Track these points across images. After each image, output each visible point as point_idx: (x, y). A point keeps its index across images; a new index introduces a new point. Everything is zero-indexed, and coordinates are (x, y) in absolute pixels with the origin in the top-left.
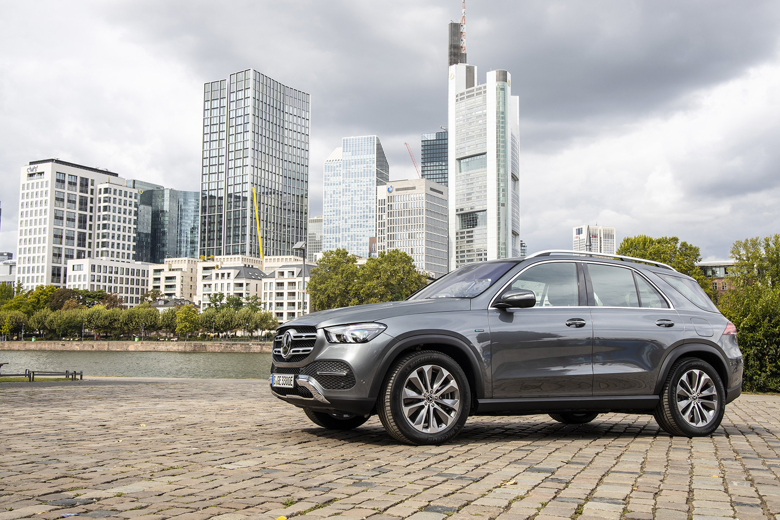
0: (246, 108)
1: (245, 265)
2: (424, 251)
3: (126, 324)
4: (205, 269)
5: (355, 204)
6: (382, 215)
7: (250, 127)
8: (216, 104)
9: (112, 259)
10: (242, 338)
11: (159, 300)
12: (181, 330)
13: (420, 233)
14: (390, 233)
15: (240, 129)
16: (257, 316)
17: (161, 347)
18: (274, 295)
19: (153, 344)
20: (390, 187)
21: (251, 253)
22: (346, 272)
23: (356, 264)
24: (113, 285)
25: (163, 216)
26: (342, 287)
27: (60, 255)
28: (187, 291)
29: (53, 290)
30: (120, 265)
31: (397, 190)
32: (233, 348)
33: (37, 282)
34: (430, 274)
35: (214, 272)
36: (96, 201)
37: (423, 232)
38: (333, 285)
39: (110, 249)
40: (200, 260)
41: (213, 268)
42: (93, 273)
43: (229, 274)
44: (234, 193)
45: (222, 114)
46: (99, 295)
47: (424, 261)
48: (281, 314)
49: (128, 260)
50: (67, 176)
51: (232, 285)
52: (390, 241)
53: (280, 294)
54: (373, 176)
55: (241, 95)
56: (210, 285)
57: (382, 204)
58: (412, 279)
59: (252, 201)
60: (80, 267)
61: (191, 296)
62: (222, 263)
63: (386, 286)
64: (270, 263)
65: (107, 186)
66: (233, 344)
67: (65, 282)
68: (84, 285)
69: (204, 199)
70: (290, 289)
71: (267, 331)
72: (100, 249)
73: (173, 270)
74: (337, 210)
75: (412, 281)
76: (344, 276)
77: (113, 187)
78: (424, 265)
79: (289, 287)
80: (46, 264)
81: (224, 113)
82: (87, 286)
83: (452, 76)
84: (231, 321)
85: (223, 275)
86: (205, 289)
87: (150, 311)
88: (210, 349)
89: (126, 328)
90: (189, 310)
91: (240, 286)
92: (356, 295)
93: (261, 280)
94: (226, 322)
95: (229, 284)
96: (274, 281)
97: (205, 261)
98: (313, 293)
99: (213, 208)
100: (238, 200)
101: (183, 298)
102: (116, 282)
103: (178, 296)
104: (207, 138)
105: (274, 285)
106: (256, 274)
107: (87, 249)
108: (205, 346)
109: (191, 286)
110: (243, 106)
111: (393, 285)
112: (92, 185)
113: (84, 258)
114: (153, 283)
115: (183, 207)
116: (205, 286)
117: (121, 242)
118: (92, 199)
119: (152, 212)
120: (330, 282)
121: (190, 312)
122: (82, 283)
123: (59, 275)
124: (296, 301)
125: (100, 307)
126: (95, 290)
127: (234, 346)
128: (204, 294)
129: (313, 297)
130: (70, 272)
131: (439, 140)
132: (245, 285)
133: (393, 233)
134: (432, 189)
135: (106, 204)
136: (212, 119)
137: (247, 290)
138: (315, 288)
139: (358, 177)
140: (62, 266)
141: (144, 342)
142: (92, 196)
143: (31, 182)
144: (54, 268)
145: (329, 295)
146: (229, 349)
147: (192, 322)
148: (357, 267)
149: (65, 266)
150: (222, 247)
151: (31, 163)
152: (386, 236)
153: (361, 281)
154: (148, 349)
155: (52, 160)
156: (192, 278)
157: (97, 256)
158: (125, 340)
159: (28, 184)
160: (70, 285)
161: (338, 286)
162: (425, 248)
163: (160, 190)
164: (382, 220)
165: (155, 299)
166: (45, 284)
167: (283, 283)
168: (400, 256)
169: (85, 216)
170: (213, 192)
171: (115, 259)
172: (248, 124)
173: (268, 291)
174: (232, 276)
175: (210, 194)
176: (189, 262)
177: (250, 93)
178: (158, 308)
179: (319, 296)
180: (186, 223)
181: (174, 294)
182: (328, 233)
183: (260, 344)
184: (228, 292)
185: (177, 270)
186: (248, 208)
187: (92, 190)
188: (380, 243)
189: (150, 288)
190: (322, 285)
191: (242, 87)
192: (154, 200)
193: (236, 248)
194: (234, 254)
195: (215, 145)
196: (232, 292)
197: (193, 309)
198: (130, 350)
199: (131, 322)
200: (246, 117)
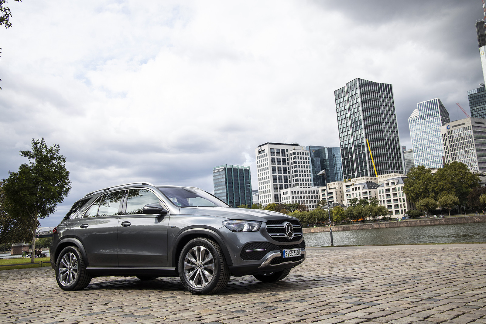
0: (357, 99)
1: (367, 182)
2: (476, 160)
3: (309, 219)
4: (347, 186)
5: (431, 139)
6: (445, 143)
7: (360, 108)
8: (341, 100)
9: (301, 187)
10: (370, 221)
11: (326, 205)
12: (336, 219)
13: (472, 149)
14: (452, 152)
15: (356, 110)
16: (375, 209)
17: (326, 229)
18: (385, 196)
19: (322, 228)
20: (448, 126)
21: (371, 175)
22: (425, 179)
23: (431, 173)
24: (303, 200)
25: (326, 161)
26: (423, 187)
27: (277, 188)
28: (339, 199)
29: (275, 206)
30: (305, 190)
31: (453, 127)
32: (364, 227)
33: (268, 202)
34: (483, 173)
35: (351, 187)
36: (290, 159)
37: (474, 149)
38: (418, 187)
39: (299, 182)
40: (343, 182)
41: (351, 185)
42: (293, 195)
43: (359, 188)
44: (357, 144)
45: (345, 105)
46: (296, 206)
47: (478, 165)
48: (391, 206)
49: (309, 187)
50: (275, 150)
51: (361, 194)
52: (453, 157)
53: (388, 195)
54: (439, 121)
55: (353, 93)
56: (350, 195)
57: (445, 136)
58: (468, 178)
59: (367, 147)
60: (286, 193)
61: (342, 201)
62: (355, 182)
63: (450, 184)
64: (382, 179)
65: (294, 151)
66: (363, 225)
67: (281, 201)
68: (290, 201)
69: (342, 150)
70: (394, 192)
71: (383, 216)
72: (295, 183)
73: (331, 189)
74: (420, 144)
75: (468, 179)
76: (424, 181)
77: (297, 151)
78: (478, 168)
79: (393, 191)
80: (272, 193)
81: (346, 104)
82: (291, 202)
83: (483, 54)
84: (362, 213)
85: (356, 188)
86: (348, 197)
87: (320, 211)
88: (352, 228)
89: (309, 221)
90: (339, 209)
91: (366, 193)
92: (433, 191)
93: (377, 188)
94: (359, 213)
95: (359, 193)
96: (384, 188)
97: (346, 182)
98: (407, 193)
99: (347, 154)
100: (360, 148)
101: (337, 203)
102: (304, 198)
103: (335, 202)
104: (339, 118)
105: (384, 191)
106: (374, 186)
107: (289, 184)
108: (349, 227)
109: (341, 196)
110: (355, 98)
111: (455, 182)
112: (287, 152)
113: (288, 188)
114: (322, 197)
115: (336, 156)
116: (347, 195)
117: (304, 178)
118: (288, 159)
119: (320, 160)
120: (416, 185)
121: (339, 210)
122: (288, 200)
123: (278, 198)
124: (398, 198)
125: (297, 212)
126: (295, 203)
127: (364, 226)
128: (348, 200)
129: (407, 195)
130: (282, 196)
131: (480, 92)
132: (368, 192)
133: (455, 152)
134: (476, 123)
135: (295, 160)
136: (341, 108)
137: (370, 195)
138: (407, 190)
139: (430, 123)
140: (279, 193)
141: (318, 227)
142: (288, 157)
143: (260, 155)
144: (275, 195)
145: (416, 193)
146: (362, 228)
147: (341, 215)
148: (431, 175)
149: (280, 193)
150: (355, 173)
151: (259, 146)
152: (450, 154)
153: (435, 183)
154: (320, 231)
155: (268, 143)
156: (341, 192)
157: (294, 186)
158: (310, 227)
159: (259, 156)
160: (283, 202)
161: (421, 187)
162: (477, 158)
163: (323, 148)
164: (446, 145)
165: (324, 205)
166: (272, 203)
167: (389, 189)
168: (457, 165)
169: (286, 167)
170: (346, 145)
171: (302, 187)
172: (359, 107)
173: (382, 194)
174: (361, 188)
175: (345, 147)
176: (338, 184)
177: (358, 91)
178: (325, 210)
179: (411, 194)
180: (338, 163)
181: (333, 201)
182: (417, 158)
183: (378, 224)
184: (360, 197)
185: (333, 188)
186: (365, 151)
187: (287, 154)
188: (447, 159)
189: (321, 199)
190: (412, 188)
191: (353, 88)
192: (320, 155)
193: (363, 173)
194: (362, 176)
195: (344, 121)
196: (362, 197)
197: (341, 208)
198: (312, 232)
199: (312, 218)
200: (358, 103)
